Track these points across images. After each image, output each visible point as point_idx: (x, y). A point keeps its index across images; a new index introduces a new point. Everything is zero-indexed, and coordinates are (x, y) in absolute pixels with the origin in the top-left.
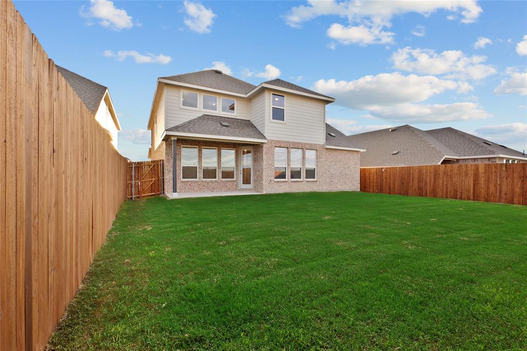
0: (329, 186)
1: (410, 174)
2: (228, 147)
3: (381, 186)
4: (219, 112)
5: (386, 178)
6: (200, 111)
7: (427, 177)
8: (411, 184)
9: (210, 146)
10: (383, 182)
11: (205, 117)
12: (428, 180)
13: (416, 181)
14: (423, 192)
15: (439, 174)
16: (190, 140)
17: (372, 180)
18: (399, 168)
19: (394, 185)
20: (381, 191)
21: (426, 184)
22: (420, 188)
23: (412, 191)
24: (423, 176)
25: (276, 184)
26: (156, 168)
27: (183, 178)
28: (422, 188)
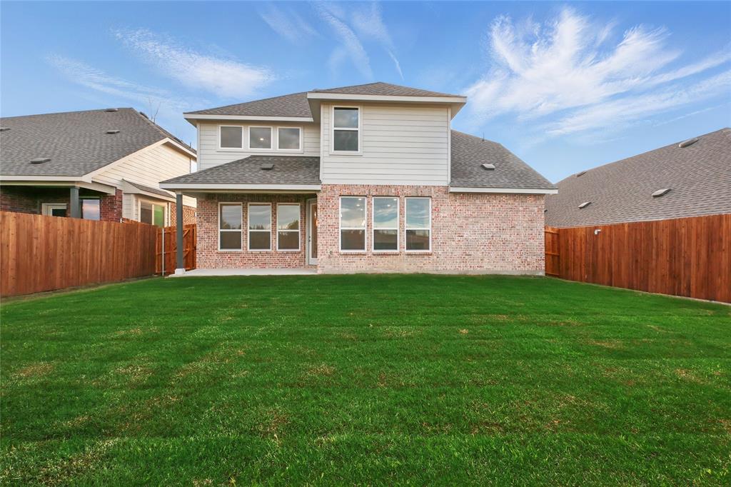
0: (462, 265)
1: (651, 239)
2: (288, 202)
3: (595, 265)
4: (275, 149)
5: (603, 249)
6: (246, 149)
7: (689, 245)
8: (654, 262)
9: (259, 201)
10: (597, 257)
11: (253, 159)
12: (693, 254)
13: (664, 258)
14: (680, 283)
15: (721, 240)
16: (229, 194)
17: (578, 254)
18: (629, 225)
19: (619, 266)
20: (594, 277)
21: (688, 265)
22: (674, 276)
23: (656, 280)
24: (680, 244)
25: (342, 259)
26: (191, 234)
27: (221, 248)
28: (679, 275)
